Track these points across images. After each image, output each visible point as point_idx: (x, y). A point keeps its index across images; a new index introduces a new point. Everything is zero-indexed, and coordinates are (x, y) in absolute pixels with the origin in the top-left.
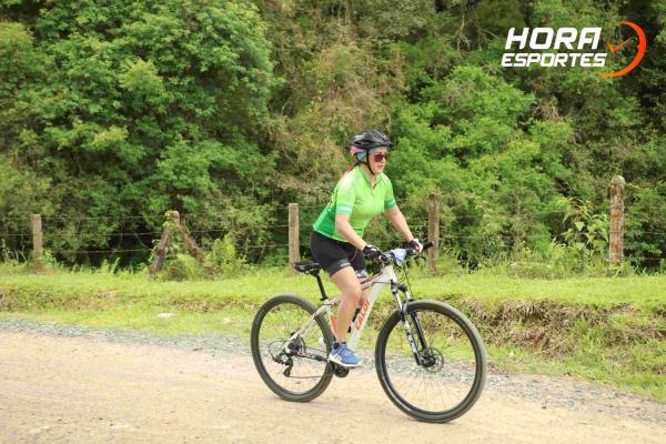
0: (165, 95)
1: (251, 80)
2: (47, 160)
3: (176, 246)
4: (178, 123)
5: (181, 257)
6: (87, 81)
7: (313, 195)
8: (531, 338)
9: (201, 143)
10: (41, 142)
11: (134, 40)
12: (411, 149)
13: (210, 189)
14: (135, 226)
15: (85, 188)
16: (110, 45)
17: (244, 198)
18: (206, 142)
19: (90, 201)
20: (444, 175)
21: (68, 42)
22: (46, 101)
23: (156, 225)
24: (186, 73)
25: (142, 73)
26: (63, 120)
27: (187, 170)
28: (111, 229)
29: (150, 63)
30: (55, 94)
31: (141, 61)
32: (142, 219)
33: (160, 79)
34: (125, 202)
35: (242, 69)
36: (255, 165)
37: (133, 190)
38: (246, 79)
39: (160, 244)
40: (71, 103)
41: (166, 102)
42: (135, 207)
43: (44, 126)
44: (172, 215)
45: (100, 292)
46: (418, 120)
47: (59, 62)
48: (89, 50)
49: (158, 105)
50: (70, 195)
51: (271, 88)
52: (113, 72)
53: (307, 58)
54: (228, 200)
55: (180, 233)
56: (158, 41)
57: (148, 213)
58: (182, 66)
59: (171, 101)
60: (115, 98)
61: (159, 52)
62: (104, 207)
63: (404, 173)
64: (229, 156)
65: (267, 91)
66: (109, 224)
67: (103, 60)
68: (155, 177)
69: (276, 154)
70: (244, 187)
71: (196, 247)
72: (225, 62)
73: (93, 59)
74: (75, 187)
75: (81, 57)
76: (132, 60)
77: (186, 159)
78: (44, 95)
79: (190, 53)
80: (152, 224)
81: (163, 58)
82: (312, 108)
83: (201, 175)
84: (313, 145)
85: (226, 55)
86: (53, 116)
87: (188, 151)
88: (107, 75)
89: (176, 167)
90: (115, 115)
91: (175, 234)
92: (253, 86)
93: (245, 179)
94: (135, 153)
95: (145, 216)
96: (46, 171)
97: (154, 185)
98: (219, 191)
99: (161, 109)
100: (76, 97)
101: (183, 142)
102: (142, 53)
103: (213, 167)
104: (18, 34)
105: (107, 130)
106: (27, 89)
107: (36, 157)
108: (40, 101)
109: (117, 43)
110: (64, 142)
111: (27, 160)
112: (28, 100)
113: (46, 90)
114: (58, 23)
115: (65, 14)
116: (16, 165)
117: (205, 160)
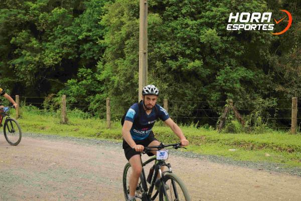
0: (220, 45)
1: (262, 38)
2: (166, 75)
3: (231, 117)
4: (226, 58)
6: (185, 39)
9: (236, 68)
10: (164, 67)
11: (207, 20)
13: (240, 90)
14: (204, 106)
15: (183, 89)
16: (196, 22)
17: (256, 95)
18: (239, 68)
19: (184, 94)
21: (177, 21)
22: (167, 48)
23: (214, 106)
24: (231, 35)
25: (211, 35)
26: (174, 57)
27: (230, 81)
28: (193, 107)
29: (214, 30)
30: (171, 45)
31: (210, 30)
32: (207, 103)
33: (219, 38)
34: (200, 95)
35: (258, 33)
36: (262, 79)
37: (204, 90)
38: (260, 37)
39: (223, 115)
40: (178, 49)
41: (221, 48)
42: (205, 97)
43: (166, 60)
44: (229, 102)
45: (197, 136)
47: (172, 31)
48: (187, 25)
49: (217, 50)
50: (176, 91)
51: (272, 42)
52: (197, 35)
54: (248, 96)
55: (233, 110)
56: (219, 20)
57: (210, 100)
59: (224, 47)
60: (199, 47)
61: (219, 25)
62: (190, 97)
64: (250, 74)
65: (269, 43)
66: (192, 105)
67: (193, 29)
68: (214, 84)
69: (273, 74)
70: (256, 89)
71: (241, 117)
73: (188, 29)
74: (178, 87)
75: (183, 28)
76: (206, 29)
77: (229, 76)
78: (166, 46)
80: (212, 105)
81: (220, 28)
82: (292, 51)
83: (236, 83)
84: (292, 69)
86: (170, 55)
87: (230, 72)
88: (194, 36)
89: (225, 79)
90: (197, 55)
91: (231, 111)
92: (263, 41)
93: (257, 86)
94: (205, 72)
95: (209, 102)
96: (165, 80)
97: (214, 88)
98: (245, 91)
99: (218, 52)
100: (180, 47)
101: (228, 67)
102: (211, 25)
103: (242, 79)
104: (156, 19)
105: (194, 61)
106: (159, 43)
107: (162, 74)
108: (165, 48)
109: (199, 21)
110: (174, 67)
111: (158, 75)
112: (160, 48)
113: (167, 43)
114: (173, 13)
115: (176, 9)
116: (153, 77)
117: (238, 76)
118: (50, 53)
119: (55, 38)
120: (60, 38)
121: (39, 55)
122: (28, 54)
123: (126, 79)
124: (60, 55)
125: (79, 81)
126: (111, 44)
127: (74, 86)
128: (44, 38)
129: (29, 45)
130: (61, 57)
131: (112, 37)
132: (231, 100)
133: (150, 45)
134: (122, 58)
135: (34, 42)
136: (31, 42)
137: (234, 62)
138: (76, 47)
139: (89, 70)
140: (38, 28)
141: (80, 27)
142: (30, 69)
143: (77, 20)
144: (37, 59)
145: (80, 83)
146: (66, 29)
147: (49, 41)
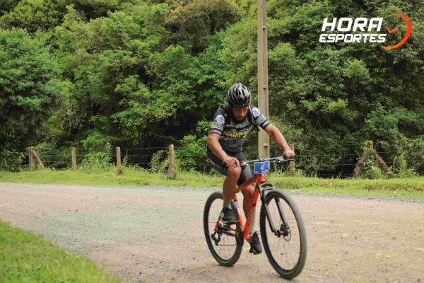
0: (371, 79)
2: (301, 119)
3: (371, 162)
4: (378, 96)
5: (374, 168)
6: (325, 73)
9: (393, 109)
10: (298, 109)
11: (352, 48)
13: (398, 136)
15: (323, 136)
16: (339, 52)
18: (396, 108)
21: (315, 52)
22: (302, 85)
24: (383, 65)
25: (356, 67)
26: (311, 97)
27: (384, 125)
28: (337, 160)
30: (306, 81)
31: (356, 60)
33: (367, 71)
34: (345, 145)
37: (351, 137)
39: (361, 160)
40: (315, 86)
41: (372, 83)
42: (352, 148)
43: (300, 99)
44: (368, 143)
47: (309, 63)
48: (326, 55)
49: (367, 86)
50: (314, 140)
52: (340, 68)
55: (373, 154)
56: (367, 47)
57: (360, 151)
58: (381, 61)
59: (375, 82)
61: (368, 54)
62: (333, 147)
64: (411, 117)
66: (336, 157)
67: (334, 60)
68: (363, 129)
71: (383, 162)
72: (409, 58)
73: (328, 60)
74: (317, 135)
75: (322, 59)
76: (351, 60)
77: (383, 118)
79: (386, 53)
81: (370, 57)
83: (393, 128)
85: (410, 53)
86: (305, 93)
88: (336, 69)
89: (377, 123)
90: (340, 92)
91: (370, 154)
94: (353, 115)
96: (299, 126)
99: (369, 88)
100: (318, 83)
101: (381, 108)
102: (357, 55)
103: (401, 122)
104: (287, 49)
105: (336, 101)
106: (291, 79)
107: (295, 118)
108: (298, 85)
109: (343, 51)
110: (311, 109)
111: (290, 119)
112: (292, 85)
113: (302, 79)
114: (309, 42)
115: (313, 36)
116: (284, 122)
117: (395, 119)
118: (162, 103)
119: (169, 83)
120: (174, 83)
121: (149, 106)
122: (136, 104)
124: (175, 104)
125: (198, 138)
127: (192, 144)
128: (154, 84)
129: (137, 93)
130: (175, 107)
131: (233, 75)
132: (371, 142)
133: (280, 82)
135: (144, 90)
136: (139, 89)
137: (390, 100)
138: (195, 94)
140: (148, 72)
141: (200, 68)
142: (138, 124)
143: (196, 60)
144: (147, 111)
145: (200, 140)
146: (182, 72)
147: (161, 88)
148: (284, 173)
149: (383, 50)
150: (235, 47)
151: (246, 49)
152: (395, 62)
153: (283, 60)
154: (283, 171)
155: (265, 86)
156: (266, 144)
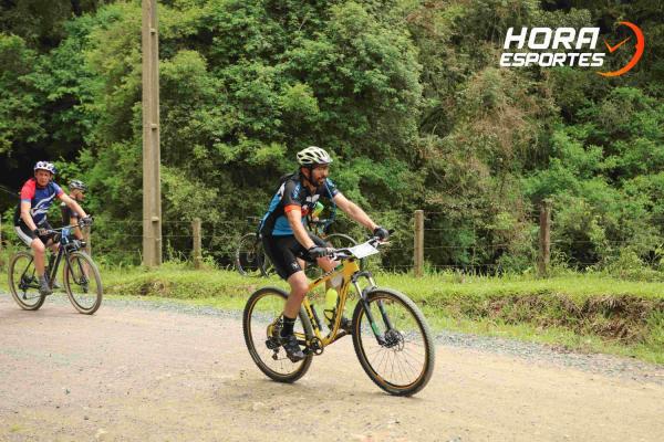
0: (321, 115)
1: (401, 101)
2: (216, 173)
6: (253, 101)
7: (458, 210)
8: (613, 328)
9: (353, 160)
10: (211, 156)
11: (293, 65)
12: (561, 168)
15: (248, 199)
16: (273, 69)
17: (393, 212)
18: (357, 159)
19: (252, 211)
20: (594, 194)
21: (236, 67)
22: (216, 119)
24: (340, 94)
25: (298, 95)
26: (230, 138)
29: (307, 85)
30: (224, 113)
31: (299, 84)
33: (315, 101)
35: (393, 90)
36: (404, 181)
38: (396, 100)
40: (237, 121)
41: (323, 119)
43: (213, 141)
46: (570, 140)
47: (227, 84)
48: (254, 74)
49: (315, 124)
50: (235, 205)
51: (420, 109)
52: (274, 94)
53: (460, 80)
56: (315, 65)
58: (336, 88)
59: (327, 118)
60: (279, 118)
61: (318, 75)
63: (553, 191)
64: (378, 172)
65: (416, 111)
67: (267, 82)
69: (424, 171)
70: (393, 201)
72: (376, 84)
73: (257, 81)
74: (239, 197)
76: (290, 83)
78: (214, 114)
79: (343, 75)
81: (320, 81)
82: (461, 127)
83: (352, 189)
84: (459, 163)
85: (377, 77)
86: (221, 133)
87: (341, 167)
88: (270, 96)
90: (276, 132)
92: (402, 106)
93: (394, 194)
96: (210, 184)
98: (368, 205)
99: (317, 127)
102: (300, 75)
103: (365, 181)
104: (194, 61)
105: (269, 145)
106: (200, 108)
107: (206, 170)
108: (211, 120)
109: (281, 67)
110: (231, 157)
111: (198, 173)
112: (201, 119)
113: (216, 110)
114: (228, 50)
115: (235, 42)
116: (188, 177)
117: (355, 175)
120: (7, 97)
123: (135, 182)
124: (9, 133)
126: (107, 111)
130: (10, 138)
131: (107, 97)
133: (182, 112)
134: (127, 139)
137: (349, 147)
139: (73, 167)
141: (52, 74)
146: (21, 78)
148: (184, 264)
149: (339, 71)
150: (110, 50)
151: (128, 54)
152: (355, 91)
153: (187, 77)
154: (183, 259)
155: (154, 125)
156: (155, 218)
